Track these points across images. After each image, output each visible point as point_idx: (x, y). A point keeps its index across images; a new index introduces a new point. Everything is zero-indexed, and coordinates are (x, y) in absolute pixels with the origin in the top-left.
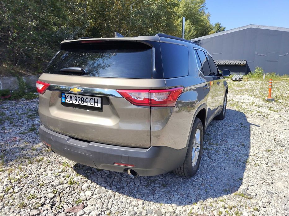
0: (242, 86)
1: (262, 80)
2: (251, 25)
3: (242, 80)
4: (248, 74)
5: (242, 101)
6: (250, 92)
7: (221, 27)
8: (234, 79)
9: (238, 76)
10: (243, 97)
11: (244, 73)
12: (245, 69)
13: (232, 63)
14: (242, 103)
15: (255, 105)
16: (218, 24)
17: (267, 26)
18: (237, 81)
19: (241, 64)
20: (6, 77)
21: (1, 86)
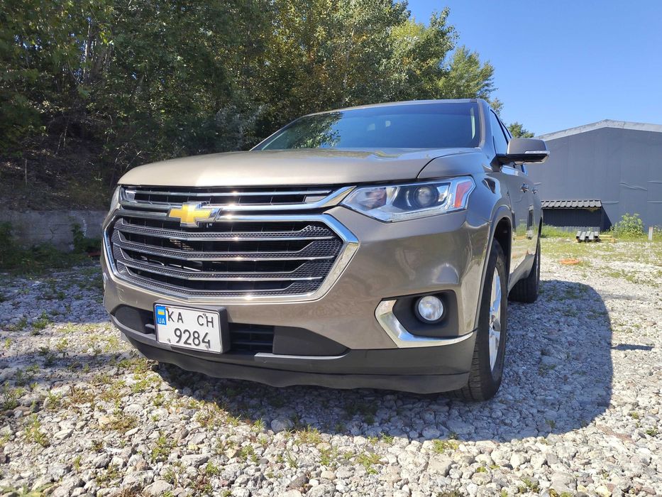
2: (606, 120)
3: (601, 240)
4: (610, 230)
5: (633, 270)
7: (522, 133)
8: (583, 238)
9: (591, 233)
10: (629, 264)
11: (598, 228)
12: (598, 219)
13: (568, 205)
14: (635, 272)
16: (516, 126)
17: (644, 124)
18: (590, 241)
19: (589, 206)
20: (95, 210)
21: (85, 229)
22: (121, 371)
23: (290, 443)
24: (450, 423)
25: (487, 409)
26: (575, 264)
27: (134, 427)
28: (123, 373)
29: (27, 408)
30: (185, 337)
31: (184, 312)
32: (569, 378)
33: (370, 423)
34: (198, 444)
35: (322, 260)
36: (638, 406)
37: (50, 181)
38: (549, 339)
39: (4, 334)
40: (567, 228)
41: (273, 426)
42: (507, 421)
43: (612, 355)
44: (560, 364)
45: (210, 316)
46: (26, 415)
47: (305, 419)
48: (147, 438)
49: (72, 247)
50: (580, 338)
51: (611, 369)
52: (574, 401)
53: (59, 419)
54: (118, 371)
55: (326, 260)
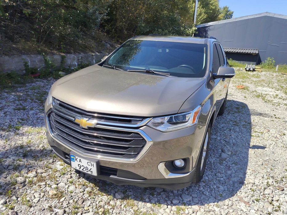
0: (258, 77)
1: (276, 72)
2: (267, 12)
3: (255, 70)
5: (266, 93)
6: (269, 84)
7: (228, 11)
8: (248, 69)
9: (252, 66)
10: (265, 89)
11: (255, 63)
12: (256, 59)
13: (244, 51)
14: (266, 94)
15: (280, 98)
16: (226, 7)
17: (283, 15)
18: (251, 71)
19: (253, 53)
20: (33, 55)
21: (29, 64)
22: (54, 160)
23: (123, 206)
24: (183, 196)
25: (198, 186)
26: (242, 89)
27: (63, 197)
28: (56, 161)
29: (20, 185)
30: (82, 168)
31: (82, 160)
32: (230, 167)
33: (153, 195)
34: (88, 207)
35: (138, 147)
36: (255, 184)
37: (11, 39)
38: (226, 141)
39: (3, 133)
40: (242, 62)
41: (116, 196)
42: (204, 193)
43: (249, 152)
44: (228, 157)
45: (92, 163)
46: (20, 188)
47: (128, 192)
48: (69, 203)
49: (24, 72)
50: (238, 141)
51: (248, 160)
52: (231, 181)
53: (34, 192)
54: (53, 160)
55: (139, 147)
